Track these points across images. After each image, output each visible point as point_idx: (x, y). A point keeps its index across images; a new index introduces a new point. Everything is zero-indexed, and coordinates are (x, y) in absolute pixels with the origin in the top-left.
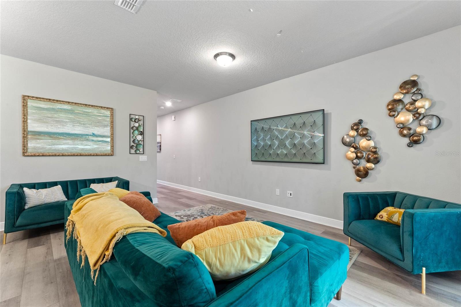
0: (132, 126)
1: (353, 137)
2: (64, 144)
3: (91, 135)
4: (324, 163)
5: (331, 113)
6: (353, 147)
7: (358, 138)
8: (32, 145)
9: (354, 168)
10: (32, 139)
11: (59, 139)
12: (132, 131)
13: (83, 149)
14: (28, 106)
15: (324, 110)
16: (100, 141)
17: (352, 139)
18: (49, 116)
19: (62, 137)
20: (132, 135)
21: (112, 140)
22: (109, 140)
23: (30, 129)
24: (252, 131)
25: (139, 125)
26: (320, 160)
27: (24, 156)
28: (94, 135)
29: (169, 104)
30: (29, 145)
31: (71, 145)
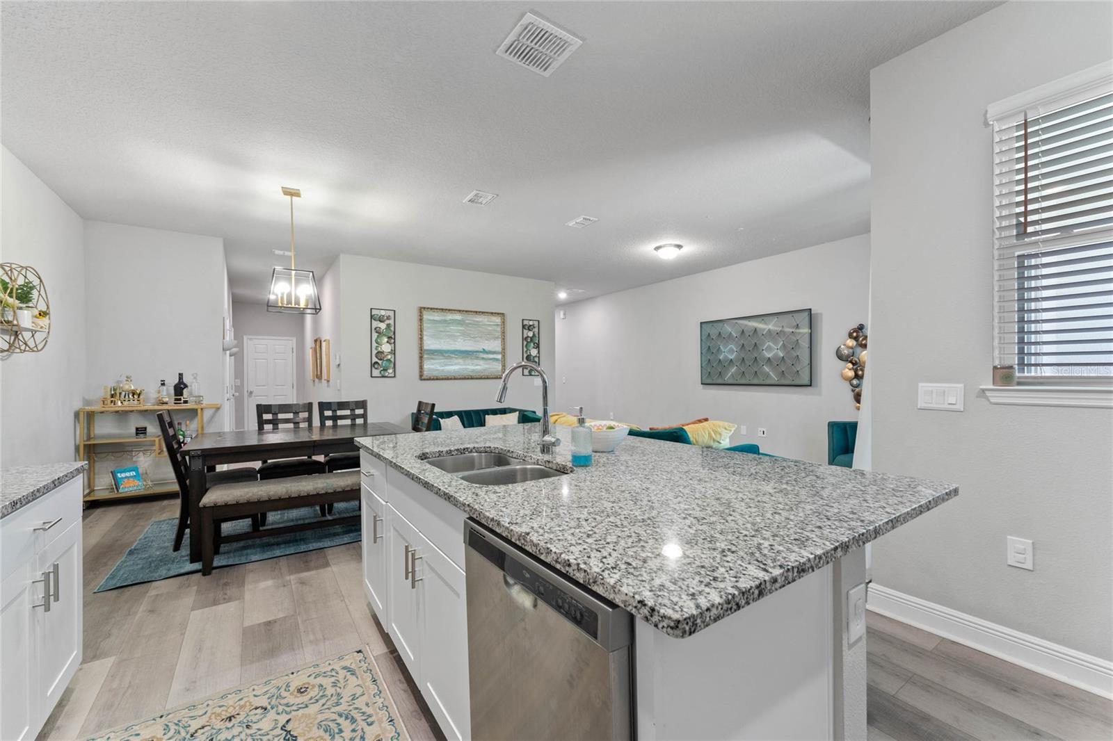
0: (525, 336)
1: (852, 348)
2: (456, 364)
3: (481, 352)
4: (810, 385)
5: (821, 314)
6: (851, 362)
7: (859, 349)
8: (428, 366)
9: (853, 391)
10: (428, 359)
11: (452, 357)
12: (525, 343)
13: (473, 371)
14: (424, 319)
15: (810, 309)
16: (491, 359)
17: (851, 351)
18: (442, 329)
19: (453, 356)
20: (525, 349)
21: (504, 356)
22: (499, 357)
23: (426, 347)
24: (703, 338)
25: (534, 335)
26: (806, 381)
27: (421, 380)
28: (484, 351)
29: (562, 295)
30: (425, 367)
31: (462, 365)
